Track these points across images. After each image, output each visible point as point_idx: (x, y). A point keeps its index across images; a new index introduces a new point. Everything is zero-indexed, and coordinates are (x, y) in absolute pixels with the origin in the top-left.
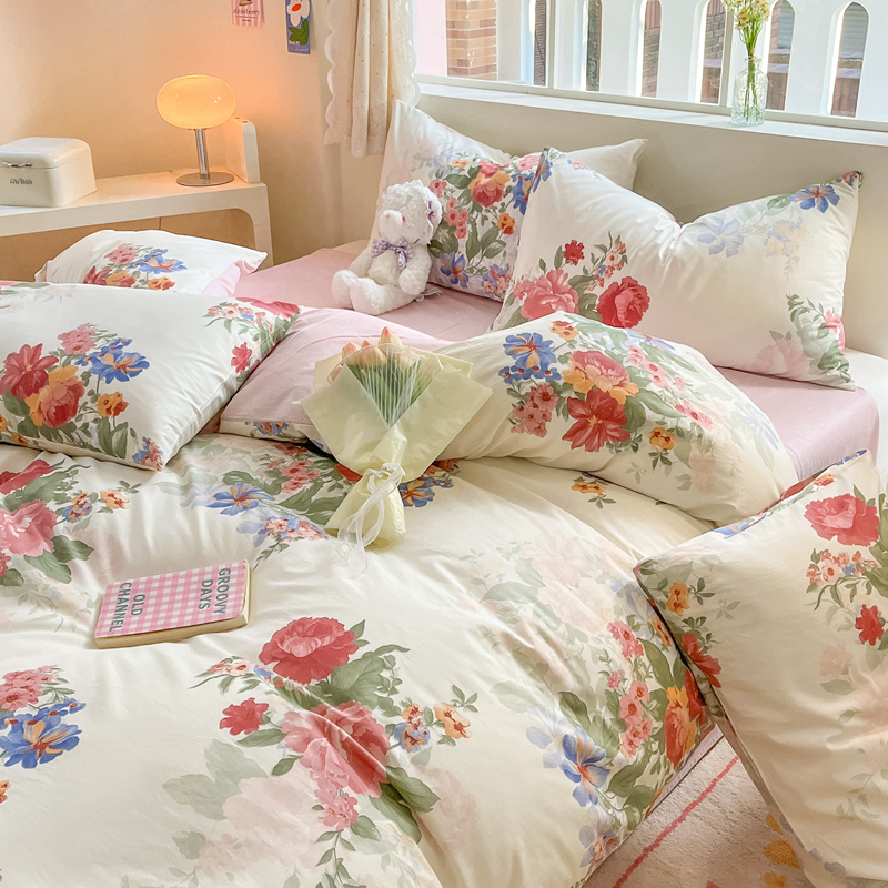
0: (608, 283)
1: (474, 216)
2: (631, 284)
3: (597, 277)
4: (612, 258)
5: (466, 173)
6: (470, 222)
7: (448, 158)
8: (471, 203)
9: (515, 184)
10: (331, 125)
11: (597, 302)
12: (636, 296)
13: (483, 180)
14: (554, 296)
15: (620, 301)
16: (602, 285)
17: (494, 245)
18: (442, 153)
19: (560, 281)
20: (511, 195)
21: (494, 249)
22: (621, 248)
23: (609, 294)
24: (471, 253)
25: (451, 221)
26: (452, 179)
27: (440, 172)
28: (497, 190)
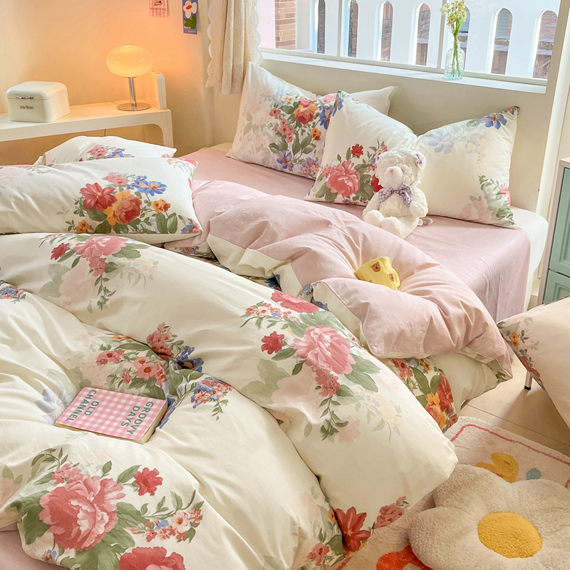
1: (297, 130)
3: (371, 165)
5: (292, 105)
6: (295, 133)
7: (281, 96)
8: (295, 122)
9: (321, 112)
10: (210, 76)
13: (302, 109)
14: (345, 176)
17: (309, 146)
18: (277, 93)
19: (349, 167)
20: (318, 118)
21: (309, 149)
22: (385, 148)
24: (295, 151)
25: (283, 133)
26: (284, 109)
27: (276, 104)
28: (311, 115)
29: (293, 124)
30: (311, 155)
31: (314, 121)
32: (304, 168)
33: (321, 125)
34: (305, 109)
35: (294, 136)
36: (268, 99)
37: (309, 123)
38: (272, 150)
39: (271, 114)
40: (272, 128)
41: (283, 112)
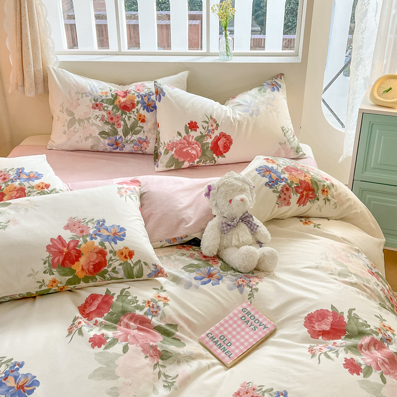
0: (213, 136)
1: (124, 117)
2: (223, 135)
3: (208, 135)
4: (212, 126)
5: (110, 97)
6: (122, 120)
7: (97, 91)
8: (120, 111)
9: (140, 99)
11: (210, 145)
12: (227, 140)
13: (123, 100)
14: (189, 146)
15: (220, 143)
16: (211, 138)
17: (138, 128)
18: (91, 89)
19: (190, 140)
20: (140, 105)
21: (138, 130)
22: (214, 121)
23: (215, 141)
24: (125, 134)
25: (111, 121)
26: (105, 101)
27: (96, 99)
28: (132, 103)
29: (118, 113)
30: (141, 135)
31: (137, 107)
32: (135, 146)
34: (125, 99)
35: (122, 123)
36: (84, 95)
37: (133, 110)
38: (102, 137)
39: (94, 108)
40: (99, 119)
41: (105, 105)
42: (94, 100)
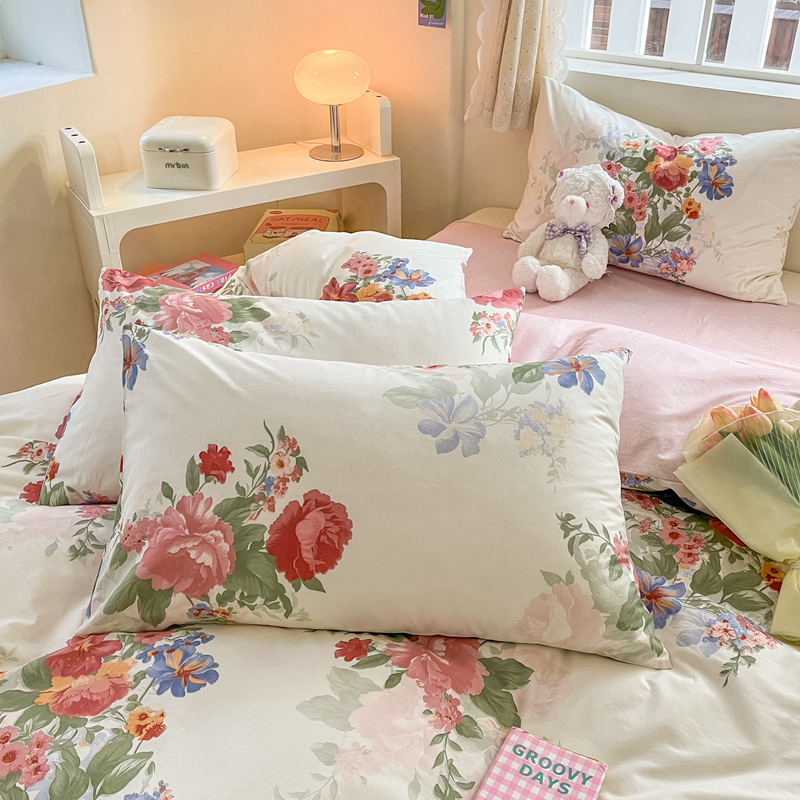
1: (655, 200)
5: (641, 155)
6: (650, 206)
7: (618, 139)
8: (652, 187)
9: (700, 169)
10: (473, 101)
13: (663, 164)
17: (677, 228)
18: (609, 134)
21: (677, 233)
24: (650, 236)
26: (627, 162)
27: (611, 154)
28: (681, 174)
29: (647, 191)
30: (681, 244)
31: (688, 185)
32: (664, 265)
33: (701, 192)
34: (668, 164)
35: (649, 211)
36: (592, 144)
37: (679, 189)
41: (626, 169)
42: (608, 157)
